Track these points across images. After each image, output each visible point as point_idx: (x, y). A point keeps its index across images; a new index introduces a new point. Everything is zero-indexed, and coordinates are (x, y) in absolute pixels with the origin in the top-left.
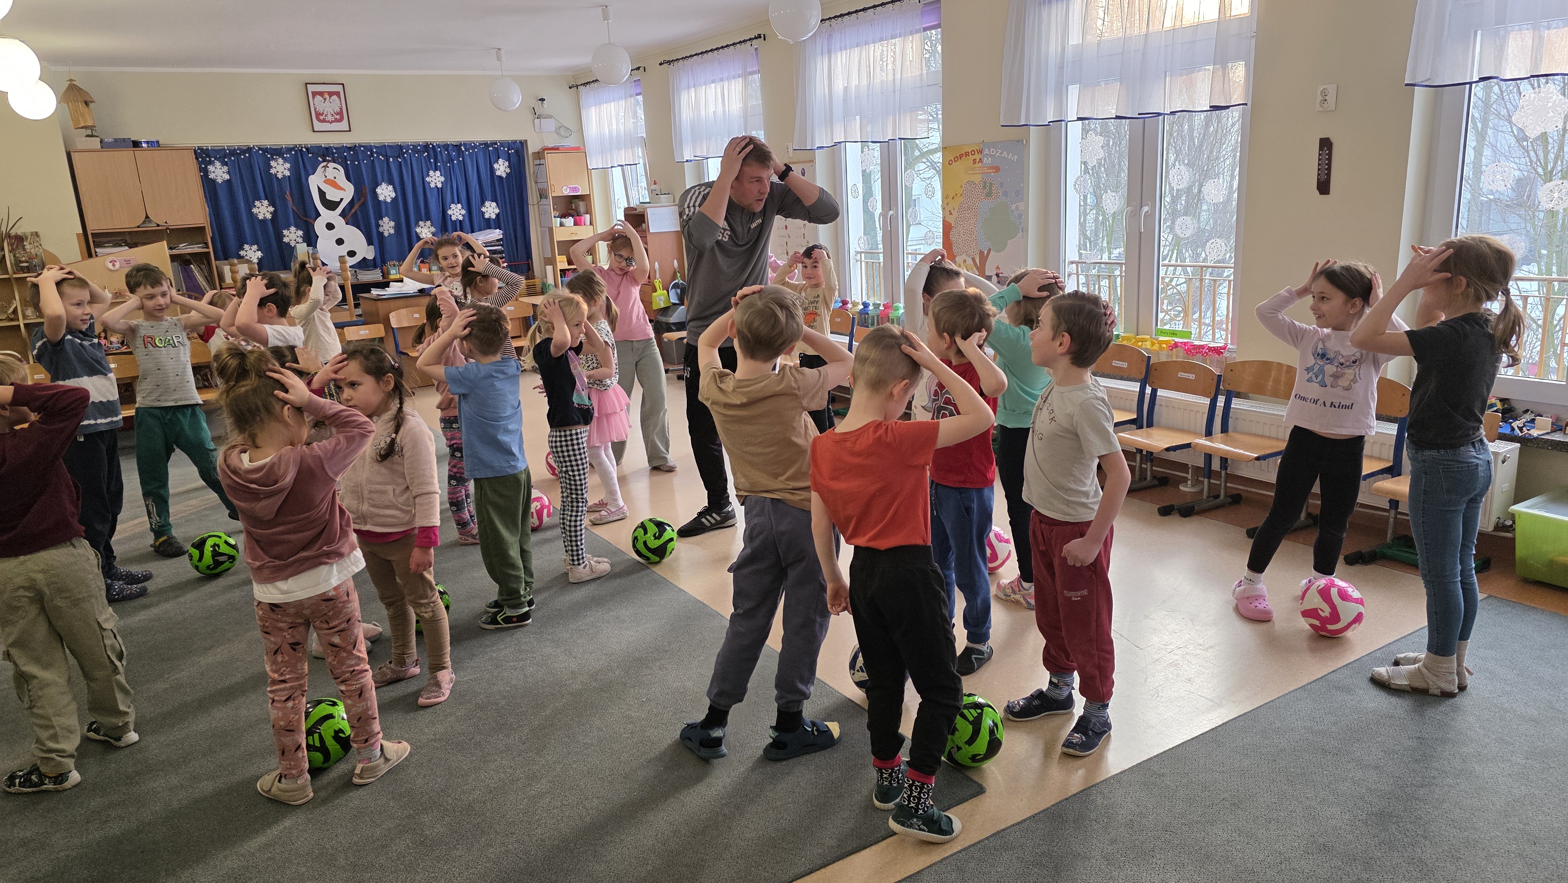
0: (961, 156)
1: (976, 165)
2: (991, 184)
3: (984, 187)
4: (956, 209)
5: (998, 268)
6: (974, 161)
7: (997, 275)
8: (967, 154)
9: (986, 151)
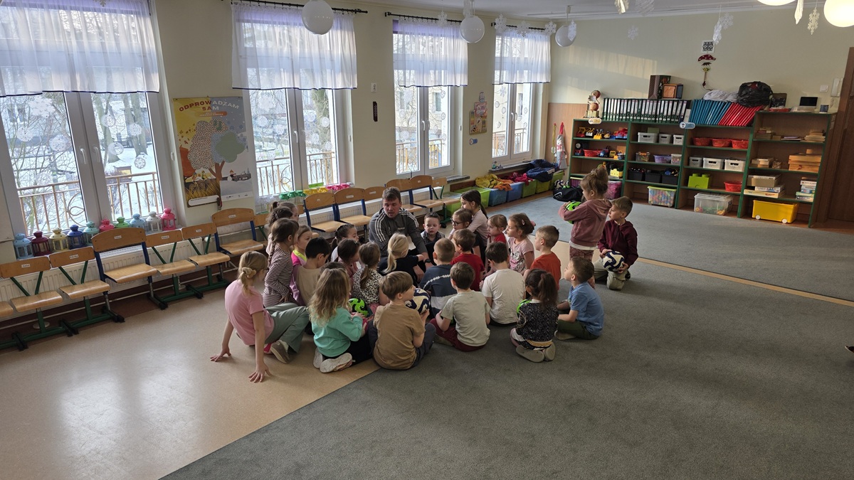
0: (191, 105)
1: (206, 111)
2: (220, 122)
3: (215, 124)
4: (191, 140)
5: (231, 171)
6: (204, 108)
7: (232, 176)
8: (197, 104)
9: (214, 102)
